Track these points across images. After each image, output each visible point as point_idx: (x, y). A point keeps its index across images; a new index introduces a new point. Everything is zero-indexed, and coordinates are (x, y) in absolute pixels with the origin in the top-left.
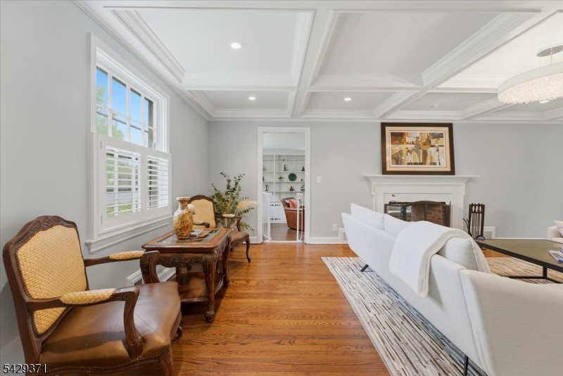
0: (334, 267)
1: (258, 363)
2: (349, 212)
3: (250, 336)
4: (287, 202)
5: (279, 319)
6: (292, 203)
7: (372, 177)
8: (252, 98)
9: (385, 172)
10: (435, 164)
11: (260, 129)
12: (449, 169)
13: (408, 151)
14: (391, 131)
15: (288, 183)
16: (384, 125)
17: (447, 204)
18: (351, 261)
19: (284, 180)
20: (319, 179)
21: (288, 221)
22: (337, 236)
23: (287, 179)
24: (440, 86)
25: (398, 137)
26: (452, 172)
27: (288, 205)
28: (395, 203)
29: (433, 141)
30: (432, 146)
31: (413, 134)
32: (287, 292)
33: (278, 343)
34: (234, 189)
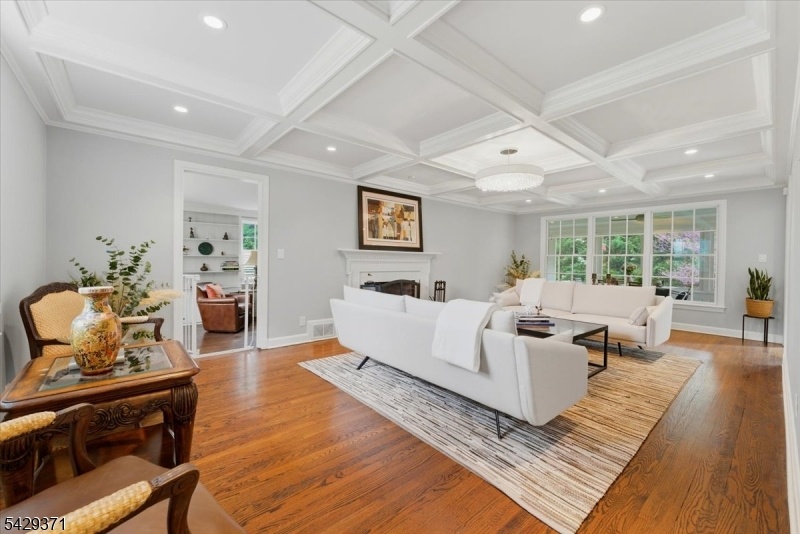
0: (323, 372)
1: (317, 520)
2: (341, 297)
3: (276, 496)
4: (204, 288)
5: (300, 456)
6: (213, 290)
7: (349, 252)
8: (181, 109)
9: (362, 246)
10: (407, 239)
11: (179, 165)
12: (418, 246)
13: (384, 223)
14: (367, 198)
15: (197, 257)
16: (361, 189)
17: (417, 281)
18: (339, 359)
19: (190, 254)
20: (281, 253)
21: (204, 319)
22: (305, 332)
23: (195, 252)
24: (433, 160)
25: (375, 205)
26: (420, 249)
27: (205, 294)
28: (373, 283)
29: (406, 214)
30: (405, 220)
31: (389, 205)
32: (284, 420)
33: (324, 484)
34: (131, 269)
